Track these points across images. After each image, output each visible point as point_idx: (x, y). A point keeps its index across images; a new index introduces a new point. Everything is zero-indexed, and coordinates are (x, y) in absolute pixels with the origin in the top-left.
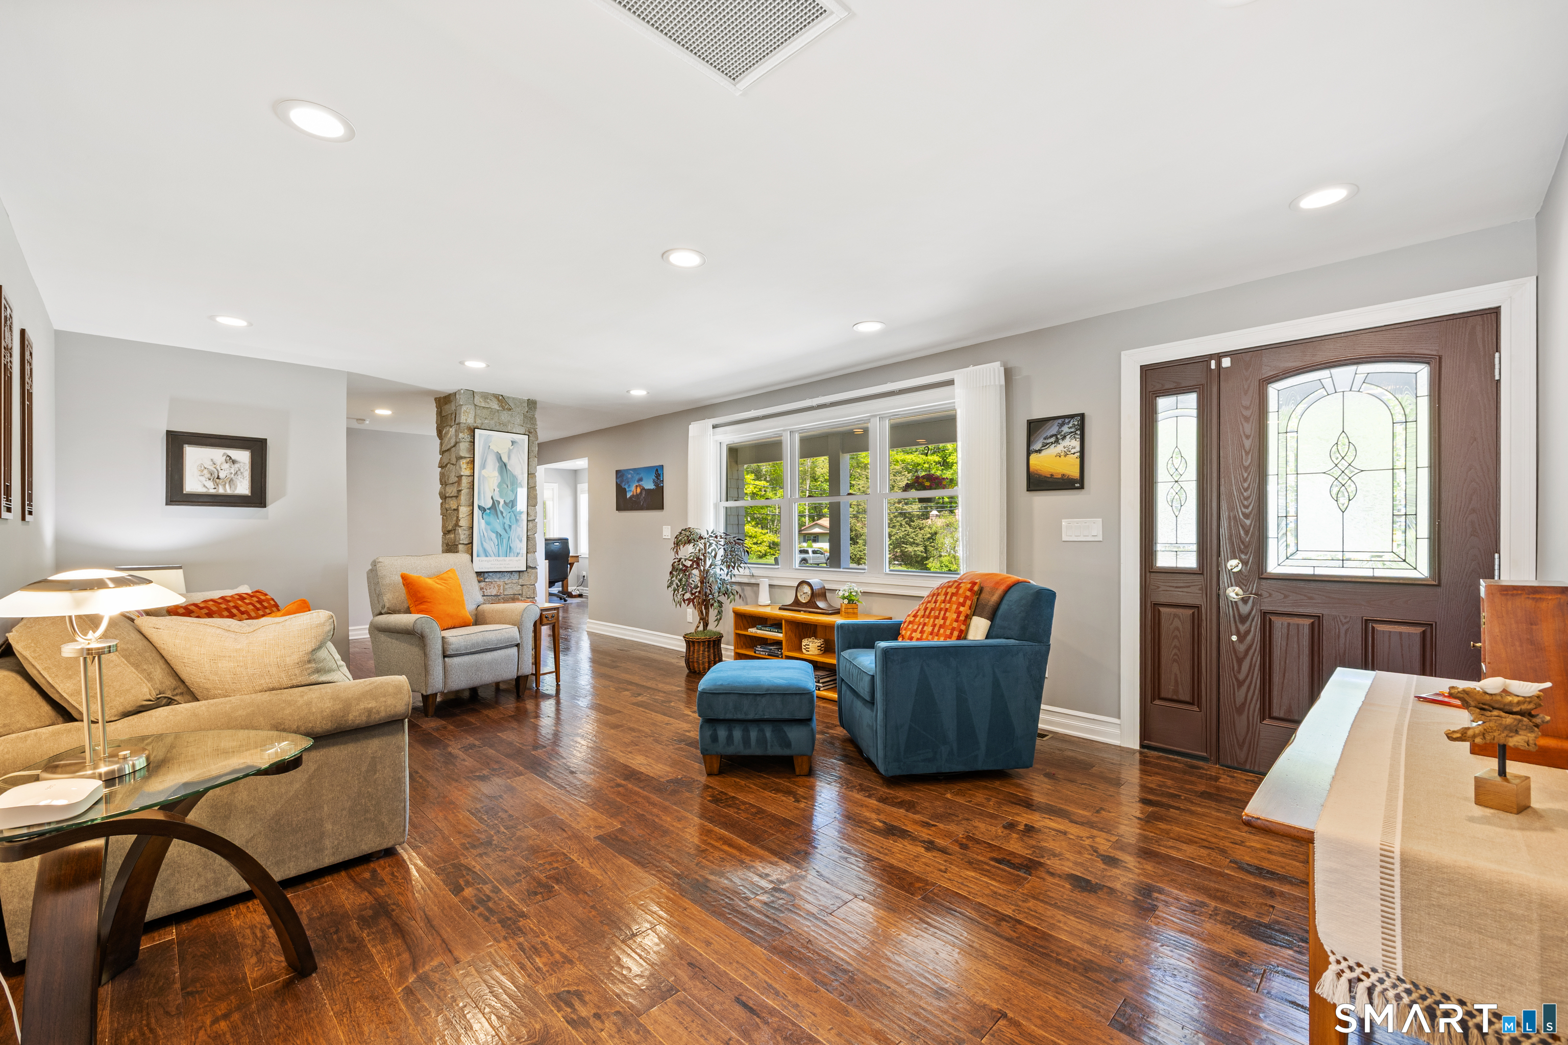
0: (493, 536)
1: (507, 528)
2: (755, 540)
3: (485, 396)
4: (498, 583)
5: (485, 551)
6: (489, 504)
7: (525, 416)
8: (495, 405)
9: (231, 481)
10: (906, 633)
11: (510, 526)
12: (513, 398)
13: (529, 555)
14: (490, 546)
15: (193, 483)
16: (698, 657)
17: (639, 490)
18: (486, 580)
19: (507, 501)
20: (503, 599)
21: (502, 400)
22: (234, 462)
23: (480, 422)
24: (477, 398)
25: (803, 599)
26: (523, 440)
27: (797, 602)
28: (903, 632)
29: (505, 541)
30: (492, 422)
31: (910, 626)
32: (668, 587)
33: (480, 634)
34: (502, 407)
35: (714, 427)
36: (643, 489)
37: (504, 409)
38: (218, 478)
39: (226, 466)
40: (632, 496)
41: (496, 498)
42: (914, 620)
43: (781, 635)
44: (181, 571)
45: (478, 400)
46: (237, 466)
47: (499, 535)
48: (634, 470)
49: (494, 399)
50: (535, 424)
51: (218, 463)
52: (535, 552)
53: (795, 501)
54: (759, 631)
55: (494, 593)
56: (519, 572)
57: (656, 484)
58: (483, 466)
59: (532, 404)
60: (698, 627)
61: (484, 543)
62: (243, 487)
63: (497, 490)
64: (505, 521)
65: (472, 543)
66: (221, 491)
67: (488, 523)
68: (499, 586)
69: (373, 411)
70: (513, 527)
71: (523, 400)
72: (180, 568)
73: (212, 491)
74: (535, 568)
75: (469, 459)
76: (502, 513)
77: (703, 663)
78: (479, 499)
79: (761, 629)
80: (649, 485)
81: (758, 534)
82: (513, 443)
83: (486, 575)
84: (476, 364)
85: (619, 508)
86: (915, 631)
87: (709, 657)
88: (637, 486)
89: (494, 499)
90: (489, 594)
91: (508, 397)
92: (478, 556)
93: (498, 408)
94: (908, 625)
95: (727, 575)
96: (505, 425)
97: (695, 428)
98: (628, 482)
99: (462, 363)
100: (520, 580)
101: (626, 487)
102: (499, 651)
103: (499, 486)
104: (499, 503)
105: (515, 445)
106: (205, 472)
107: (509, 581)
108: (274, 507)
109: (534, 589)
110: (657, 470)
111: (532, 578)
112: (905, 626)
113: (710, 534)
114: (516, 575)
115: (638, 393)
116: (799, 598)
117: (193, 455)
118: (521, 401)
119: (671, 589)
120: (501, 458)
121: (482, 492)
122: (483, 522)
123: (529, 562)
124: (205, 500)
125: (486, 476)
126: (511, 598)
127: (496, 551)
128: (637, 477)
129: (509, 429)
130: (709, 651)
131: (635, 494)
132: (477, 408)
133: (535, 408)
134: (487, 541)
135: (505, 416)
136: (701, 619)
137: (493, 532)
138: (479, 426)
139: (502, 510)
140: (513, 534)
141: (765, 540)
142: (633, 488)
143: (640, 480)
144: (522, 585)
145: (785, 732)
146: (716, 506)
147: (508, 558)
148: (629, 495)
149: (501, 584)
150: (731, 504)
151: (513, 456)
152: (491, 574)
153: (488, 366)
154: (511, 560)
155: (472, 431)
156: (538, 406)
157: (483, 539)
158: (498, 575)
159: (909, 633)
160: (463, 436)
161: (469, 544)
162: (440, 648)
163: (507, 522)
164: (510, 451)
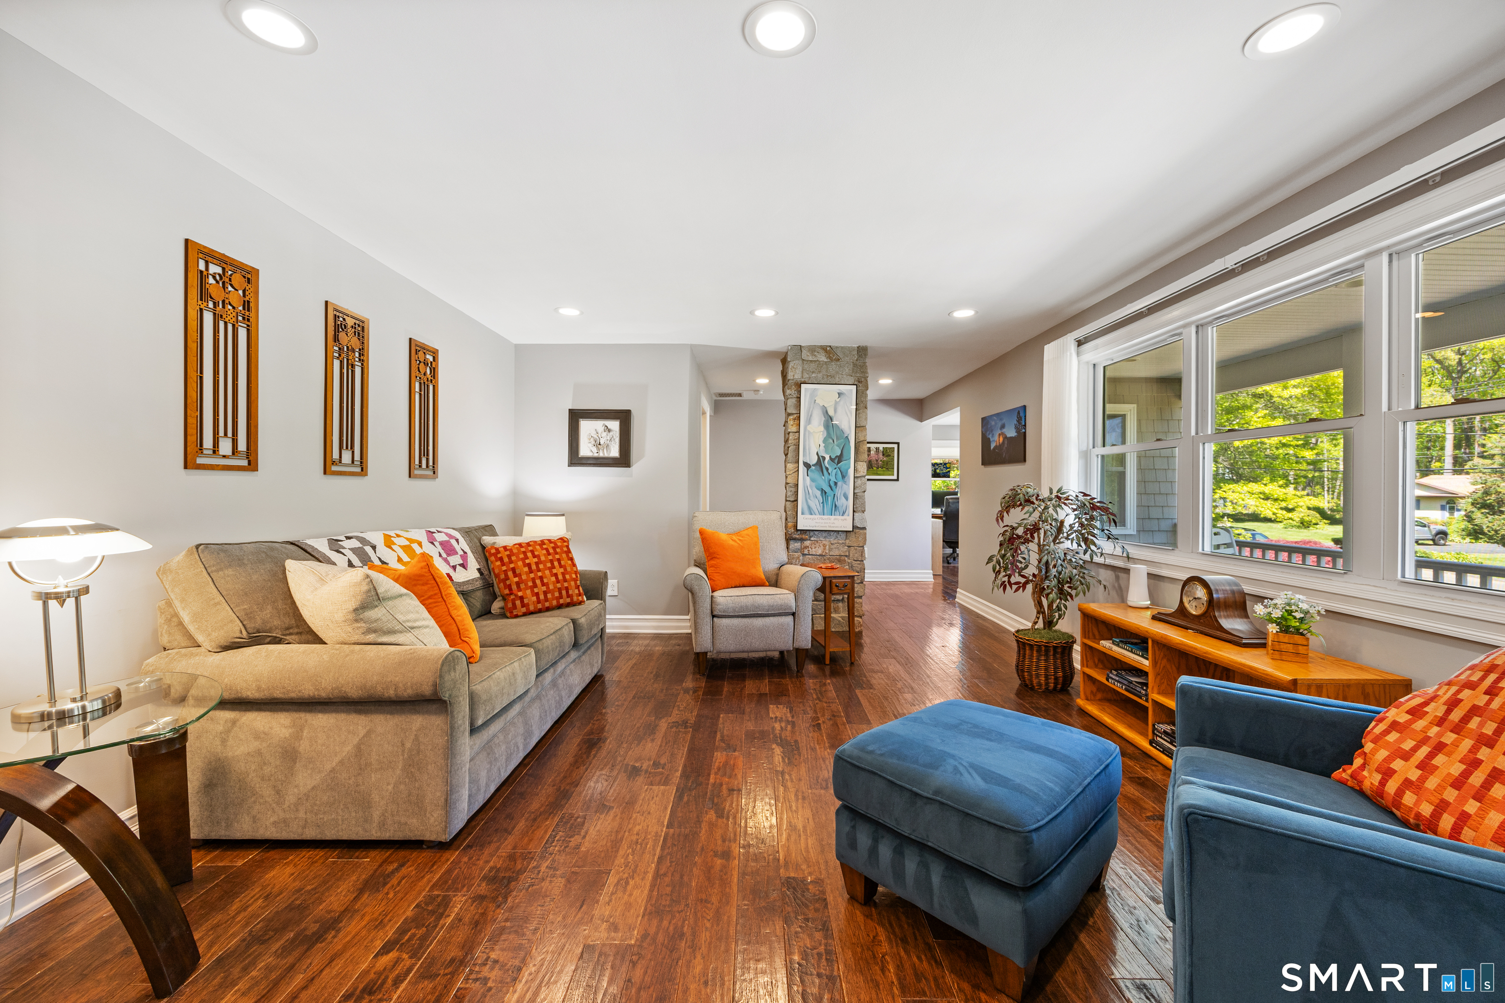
0: (818, 493)
1: (832, 484)
2: (1284, 504)
3: (813, 349)
4: (824, 542)
5: (809, 508)
6: (814, 460)
7: (855, 365)
8: (823, 358)
9: (608, 446)
10: (1374, 752)
11: (836, 484)
12: (842, 348)
13: (856, 514)
14: (815, 504)
15: (586, 450)
16: (1031, 665)
17: (1001, 439)
18: (812, 539)
19: (833, 457)
20: (828, 559)
21: (829, 351)
22: (609, 431)
23: (807, 376)
24: (804, 351)
25: (1193, 609)
26: (851, 390)
27: (1182, 610)
28: (1368, 747)
29: (830, 499)
30: (820, 375)
31: (1393, 737)
32: (987, 563)
33: (750, 597)
34: (830, 358)
35: (1080, 343)
36: (1005, 438)
37: (832, 360)
38: (600, 444)
39: (604, 434)
40: (996, 447)
41: (822, 454)
42: (1410, 723)
43: (1146, 662)
44: (564, 518)
45: (805, 355)
46: (611, 433)
47: (824, 492)
48: (998, 415)
49: (821, 351)
50: (866, 372)
51: (600, 432)
52: (863, 512)
53: (1208, 439)
54: (1115, 648)
55: (820, 552)
56: (846, 532)
57: (1018, 430)
58: (809, 421)
59: (862, 351)
60: (1036, 623)
61: (809, 500)
62: (615, 452)
63: (822, 445)
64: (830, 477)
65: (797, 500)
66: (601, 455)
67: (812, 480)
68: (824, 546)
69: (754, 381)
70: (839, 484)
71: (852, 347)
72: (563, 515)
73: (596, 455)
74: (864, 528)
75: (795, 416)
76: (827, 469)
77: (1038, 676)
78: (804, 455)
79: (1118, 645)
80: (1011, 433)
81: (1290, 496)
82: (840, 394)
83: (812, 533)
84: (765, 313)
85: (984, 463)
86: (1406, 756)
87: (1046, 669)
88: (1000, 435)
89: (820, 455)
90: (814, 553)
91: (837, 347)
92: (803, 514)
93: (826, 360)
94: (1386, 732)
95: (1085, 553)
96: (832, 377)
97: (1049, 350)
98: (992, 431)
99: (752, 313)
100: (847, 541)
101: (990, 436)
102: (771, 618)
103: (825, 441)
104: (824, 458)
105: (842, 396)
106: (592, 439)
107: (836, 541)
108: (638, 466)
109: (863, 552)
110: (1019, 413)
111: (860, 539)
112: (1378, 730)
113: (1055, 493)
114: (843, 535)
115: (964, 314)
116: (1187, 605)
117: (587, 427)
118: (850, 349)
119: (991, 565)
120: (827, 412)
121: (807, 448)
122: (808, 479)
123: (856, 521)
124: (591, 462)
125: (812, 431)
126: (837, 559)
127: (820, 509)
128: (999, 425)
129: (837, 380)
130: (1046, 661)
131: (998, 444)
132: (805, 362)
133: (866, 355)
134: (812, 498)
135: (833, 367)
136: (1038, 613)
137: (818, 489)
138: (807, 380)
139: (827, 466)
140: (839, 492)
141: (1301, 504)
142: (996, 438)
143: (1003, 427)
144: (849, 547)
145: (966, 890)
146: (1085, 456)
147: (833, 517)
148: (993, 446)
149: (827, 543)
150: (1109, 450)
151: (840, 410)
152: (816, 533)
153: (777, 313)
154: (835, 519)
155: (798, 386)
156: (869, 351)
157: (808, 496)
158: (824, 534)
159: (1382, 754)
160: (790, 392)
161: (793, 501)
162: (709, 607)
163: (833, 479)
164: (836, 403)
